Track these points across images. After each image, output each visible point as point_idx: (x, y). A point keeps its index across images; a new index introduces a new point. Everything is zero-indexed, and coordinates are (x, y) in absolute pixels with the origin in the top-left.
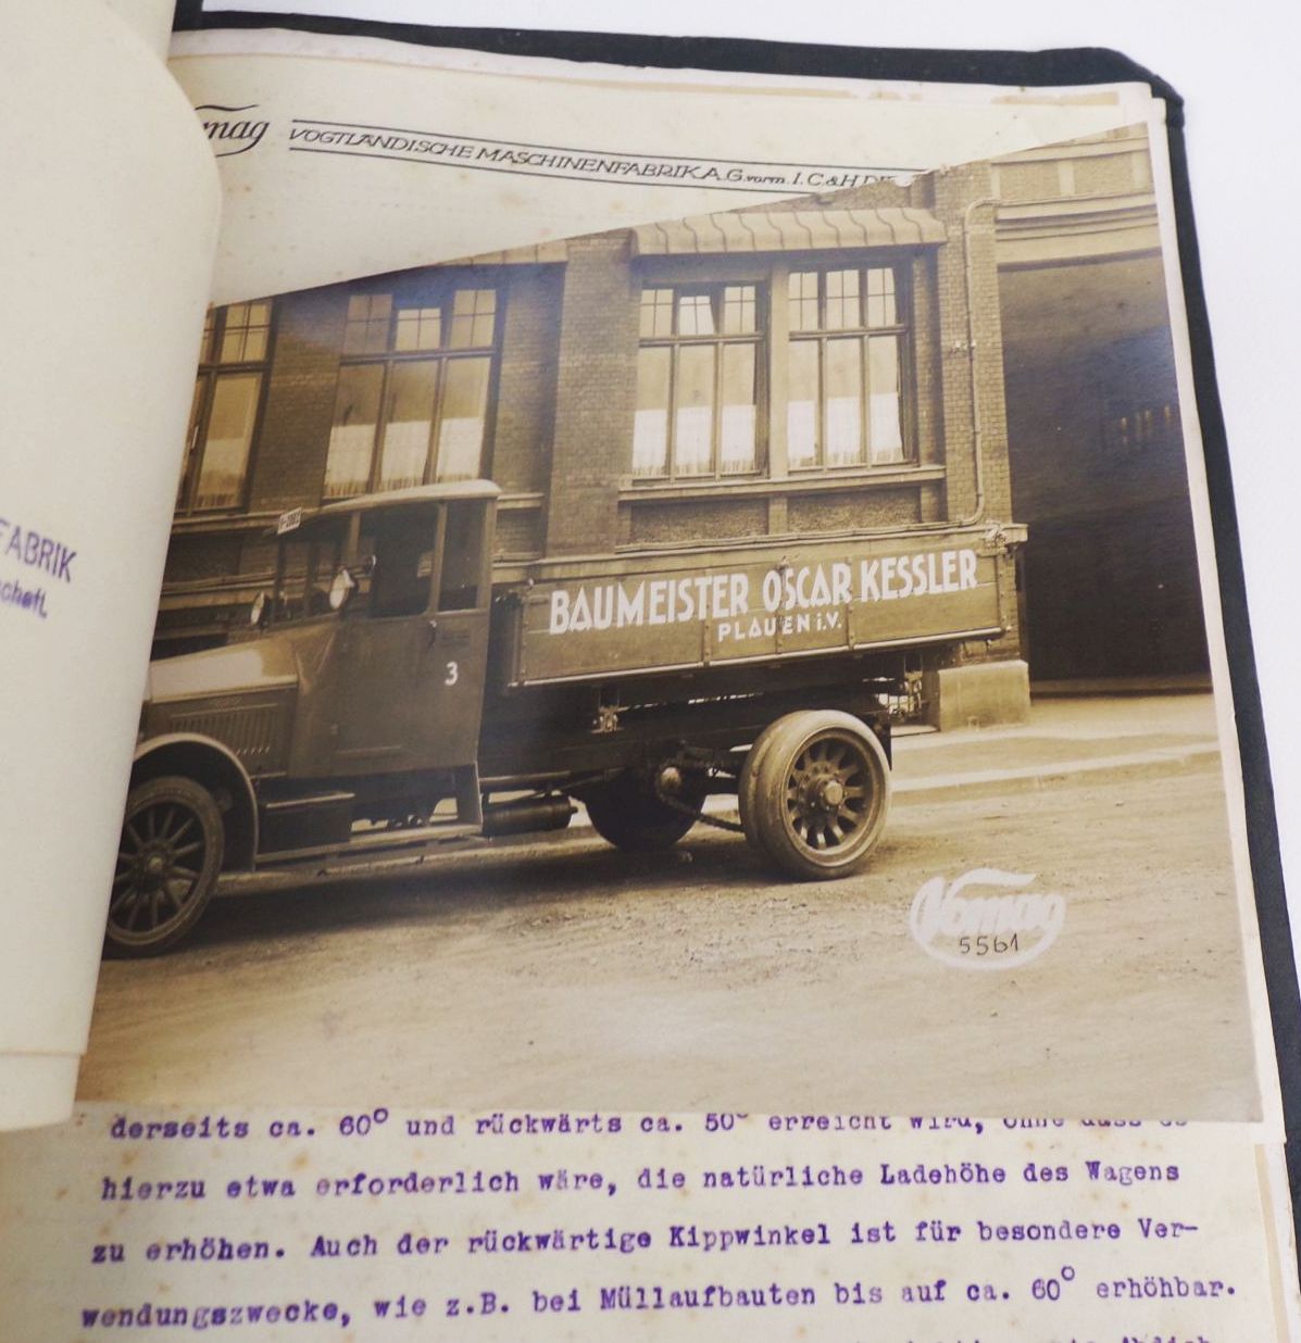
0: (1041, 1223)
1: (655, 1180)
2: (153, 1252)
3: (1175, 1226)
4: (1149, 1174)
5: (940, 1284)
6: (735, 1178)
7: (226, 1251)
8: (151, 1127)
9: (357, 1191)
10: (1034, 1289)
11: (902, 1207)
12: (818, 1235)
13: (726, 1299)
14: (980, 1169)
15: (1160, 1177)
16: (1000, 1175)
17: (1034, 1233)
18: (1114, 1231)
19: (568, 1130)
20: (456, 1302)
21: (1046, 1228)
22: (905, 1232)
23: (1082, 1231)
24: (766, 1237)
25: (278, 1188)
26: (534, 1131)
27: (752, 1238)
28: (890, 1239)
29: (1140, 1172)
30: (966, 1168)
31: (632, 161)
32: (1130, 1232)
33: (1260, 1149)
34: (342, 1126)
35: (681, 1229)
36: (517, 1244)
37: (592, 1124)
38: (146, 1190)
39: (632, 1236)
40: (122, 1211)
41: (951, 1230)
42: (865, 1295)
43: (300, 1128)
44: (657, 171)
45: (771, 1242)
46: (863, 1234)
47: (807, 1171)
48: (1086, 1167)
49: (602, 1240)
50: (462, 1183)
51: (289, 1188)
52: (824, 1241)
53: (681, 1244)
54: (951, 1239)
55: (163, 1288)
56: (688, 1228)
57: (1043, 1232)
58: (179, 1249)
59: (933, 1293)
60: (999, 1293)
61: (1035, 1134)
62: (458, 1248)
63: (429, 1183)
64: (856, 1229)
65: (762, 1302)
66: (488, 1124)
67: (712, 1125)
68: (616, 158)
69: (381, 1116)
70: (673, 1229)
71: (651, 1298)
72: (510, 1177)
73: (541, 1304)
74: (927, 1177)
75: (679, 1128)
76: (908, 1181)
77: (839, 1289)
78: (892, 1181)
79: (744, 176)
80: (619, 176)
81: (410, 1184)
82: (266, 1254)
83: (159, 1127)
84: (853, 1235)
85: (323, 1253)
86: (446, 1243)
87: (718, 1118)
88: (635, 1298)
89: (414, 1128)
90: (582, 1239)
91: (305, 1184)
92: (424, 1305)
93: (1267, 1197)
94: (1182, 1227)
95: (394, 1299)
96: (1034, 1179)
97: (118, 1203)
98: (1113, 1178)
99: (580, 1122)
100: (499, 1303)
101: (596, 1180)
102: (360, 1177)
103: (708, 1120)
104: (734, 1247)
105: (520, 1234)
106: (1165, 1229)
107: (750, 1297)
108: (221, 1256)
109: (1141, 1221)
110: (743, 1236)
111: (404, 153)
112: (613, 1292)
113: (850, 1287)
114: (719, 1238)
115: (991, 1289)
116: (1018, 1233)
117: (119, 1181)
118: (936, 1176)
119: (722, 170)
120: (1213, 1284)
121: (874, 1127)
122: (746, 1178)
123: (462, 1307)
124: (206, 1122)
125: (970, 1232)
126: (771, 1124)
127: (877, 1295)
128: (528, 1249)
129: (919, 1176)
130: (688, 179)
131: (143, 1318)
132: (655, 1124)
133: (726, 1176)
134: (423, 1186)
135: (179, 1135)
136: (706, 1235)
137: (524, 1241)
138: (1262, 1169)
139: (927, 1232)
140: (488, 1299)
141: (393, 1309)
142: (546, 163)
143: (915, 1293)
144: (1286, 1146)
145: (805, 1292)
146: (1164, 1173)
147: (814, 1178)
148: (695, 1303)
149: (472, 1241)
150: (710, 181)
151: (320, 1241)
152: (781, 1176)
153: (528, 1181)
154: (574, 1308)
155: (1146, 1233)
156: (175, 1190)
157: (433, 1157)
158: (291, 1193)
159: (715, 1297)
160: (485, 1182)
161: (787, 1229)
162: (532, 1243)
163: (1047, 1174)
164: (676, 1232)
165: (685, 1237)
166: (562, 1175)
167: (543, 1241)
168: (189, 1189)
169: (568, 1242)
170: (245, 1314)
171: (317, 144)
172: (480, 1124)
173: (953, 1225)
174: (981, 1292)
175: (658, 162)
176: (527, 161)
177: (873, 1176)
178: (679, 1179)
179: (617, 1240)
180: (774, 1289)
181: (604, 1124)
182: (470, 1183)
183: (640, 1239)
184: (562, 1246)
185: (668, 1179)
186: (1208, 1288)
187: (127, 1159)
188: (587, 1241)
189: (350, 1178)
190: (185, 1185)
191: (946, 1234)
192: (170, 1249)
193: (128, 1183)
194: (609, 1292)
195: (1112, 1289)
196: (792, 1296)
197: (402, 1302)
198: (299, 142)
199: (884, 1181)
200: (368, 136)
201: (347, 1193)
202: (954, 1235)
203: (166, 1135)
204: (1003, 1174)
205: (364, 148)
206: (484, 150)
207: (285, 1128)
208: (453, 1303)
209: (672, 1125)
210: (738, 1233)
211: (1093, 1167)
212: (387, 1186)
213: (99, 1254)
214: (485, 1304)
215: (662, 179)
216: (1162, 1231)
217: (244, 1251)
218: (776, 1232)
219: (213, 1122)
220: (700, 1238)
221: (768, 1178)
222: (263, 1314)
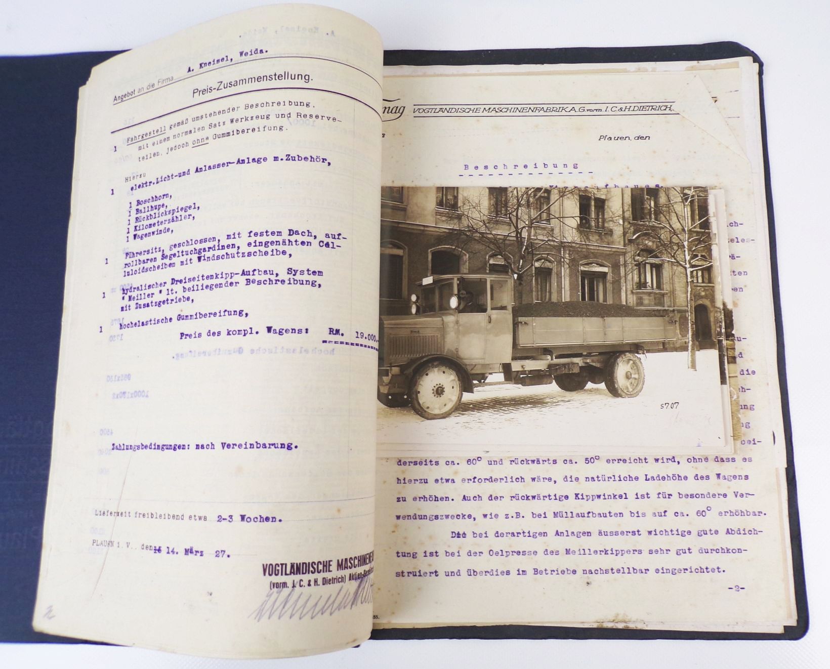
0: (700, 493)
1: (569, 479)
2: (415, 499)
3: (747, 494)
4: (738, 477)
5: (665, 512)
6: (596, 479)
7: (436, 499)
8: (409, 462)
9: (474, 482)
10: (697, 513)
11: (652, 488)
12: (624, 496)
13: (594, 515)
14: (679, 476)
15: (742, 479)
16: (686, 478)
17: (697, 496)
18: (725, 496)
19: (539, 463)
20: (508, 515)
21: (702, 494)
22: (653, 495)
23: (714, 495)
24: (607, 497)
25: (450, 481)
26: (529, 464)
27: (602, 497)
28: (648, 498)
29: (735, 477)
30: (674, 475)
31: (541, 106)
32: (731, 496)
33: (777, 469)
34: (468, 462)
35: (578, 494)
36: (526, 498)
37: (547, 461)
38: (410, 481)
39: (562, 496)
40: (404, 487)
41: (669, 495)
42: (640, 515)
43: (455, 462)
44: (551, 110)
45: (608, 498)
46: (639, 496)
47: (620, 477)
48: (716, 475)
49: (553, 497)
50: (507, 480)
51: (453, 481)
52: (626, 498)
53: (579, 499)
54: (669, 498)
55: (419, 509)
56: (581, 494)
57: (700, 495)
58: (422, 498)
59: (663, 514)
60: (685, 514)
61: (698, 464)
62: (507, 499)
63: (496, 480)
64: (637, 495)
65: (606, 517)
66: (513, 461)
67: (587, 462)
68: (535, 106)
69: (479, 459)
70: (576, 494)
71: (569, 515)
72: (522, 478)
73: (534, 516)
74: (661, 479)
75: (576, 463)
76: (654, 480)
77: (631, 513)
78: (649, 480)
79: (586, 109)
80: (537, 113)
81: (490, 480)
82: (448, 500)
83: (412, 462)
84: (636, 497)
85: (466, 500)
86: (503, 497)
87: (589, 460)
88: (565, 515)
89: (490, 463)
90: (546, 497)
91: (458, 480)
92: (498, 516)
93: (779, 485)
94: (749, 495)
95: (489, 513)
96: (698, 479)
97: (402, 485)
98: (725, 479)
99: (543, 461)
100: (521, 515)
101: (550, 479)
102: (475, 478)
103: (586, 460)
104: (596, 500)
105: (526, 495)
106: (743, 495)
107: (602, 515)
108: (435, 501)
109: (734, 492)
110: (599, 497)
111: (455, 114)
112: (557, 513)
113: (635, 512)
114: (591, 497)
115: (682, 513)
116: (692, 496)
117: (402, 479)
118: (664, 478)
119: (577, 107)
120: (759, 512)
121: (642, 462)
122: (599, 479)
123: (510, 516)
124: (426, 461)
125: (675, 496)
126: (607, 461)
127: (644, 515)
128: (529, 500)
129: (658, 478)
130: (564, 113)
131: (414, 517)
132: (568, 462)
133: (593, 478)
134: (495, 480)
135: (418, 465)
136: (587, 496)
137: (528, 497)
138: (777, 476)
139: (661, 496)
140: (518, 514)
141: (489, 516)
142: (508, 111)
143: (657, 514)
144: (786, 468)
145: (620, 513)
146: (743, 477)
147: (622, 479)
148: (584, 517)
149: (512, 497)
150: (573, 113)
151: (464, 496)
152: (611, 478)
153: (528, 479)
154: (545, 517)
155: (736, 496)
156: (419, 481)
157: (497, 472)
158: (454, 482)
159: (590, 515)
160: (514, 480)
161: (613, 494)
162: (530, 498)
163: (702, 478)
164: (577, 495)
165: (580, 496)
166: (539, 477)
167: (534, 497)
168: (423, 481)
169: (542, 498)
170: (444, 517)
171: (423, 114)
172: (511, 461)
173: (669, 493)
174: (679, 514)
175: (551, 106)
176: (501, 111)
177: (642, 478)
178: (577, 479)
179: (558, 498)
180: (610, 513)
181: (551, 462)
182: (509, 480)
183: (565, 497)
184: (540, 499)
185: (573, 479)
186: (757, 513)
187: (403, 472)
188: (548, 497)
189: (472, 478)
190: (422, 480)
191: (667, 496)
192: (420, 498)
193: (404, 479)
194: (556, 513)
195: (724, 513)
196: (616, 515)
197: (491, 515)
198: (417, 114)
199: (646, 480)
200: (441, 109)
201: (471, 482)
202: (670, 497)
203: (414, 465)
204: (687, 478)
205: (441, 114)
206: (485, 108)
207: (450, 463)
208: (507, 515)
209: (574, 462)
210: (597, 495)
211: (718, 475)
212: (483, 480)
213: (398, 500)
214: (517, 515)
215: (554, 113)
216: (742, 495)
217: (442, 499)
218: (610, 495)
219: (428, 461)
220: (585, 497)
221: (607, 479)
222: (450, 517)
